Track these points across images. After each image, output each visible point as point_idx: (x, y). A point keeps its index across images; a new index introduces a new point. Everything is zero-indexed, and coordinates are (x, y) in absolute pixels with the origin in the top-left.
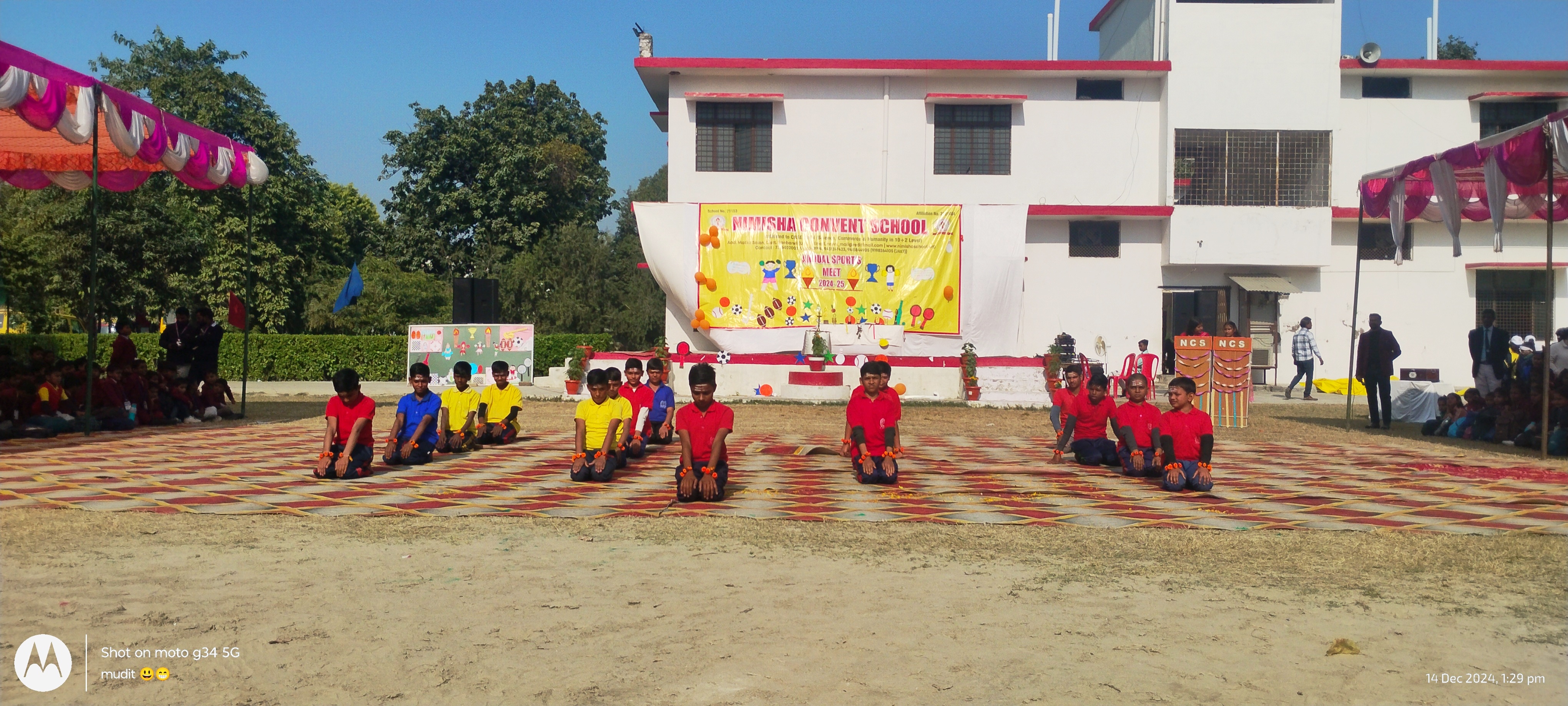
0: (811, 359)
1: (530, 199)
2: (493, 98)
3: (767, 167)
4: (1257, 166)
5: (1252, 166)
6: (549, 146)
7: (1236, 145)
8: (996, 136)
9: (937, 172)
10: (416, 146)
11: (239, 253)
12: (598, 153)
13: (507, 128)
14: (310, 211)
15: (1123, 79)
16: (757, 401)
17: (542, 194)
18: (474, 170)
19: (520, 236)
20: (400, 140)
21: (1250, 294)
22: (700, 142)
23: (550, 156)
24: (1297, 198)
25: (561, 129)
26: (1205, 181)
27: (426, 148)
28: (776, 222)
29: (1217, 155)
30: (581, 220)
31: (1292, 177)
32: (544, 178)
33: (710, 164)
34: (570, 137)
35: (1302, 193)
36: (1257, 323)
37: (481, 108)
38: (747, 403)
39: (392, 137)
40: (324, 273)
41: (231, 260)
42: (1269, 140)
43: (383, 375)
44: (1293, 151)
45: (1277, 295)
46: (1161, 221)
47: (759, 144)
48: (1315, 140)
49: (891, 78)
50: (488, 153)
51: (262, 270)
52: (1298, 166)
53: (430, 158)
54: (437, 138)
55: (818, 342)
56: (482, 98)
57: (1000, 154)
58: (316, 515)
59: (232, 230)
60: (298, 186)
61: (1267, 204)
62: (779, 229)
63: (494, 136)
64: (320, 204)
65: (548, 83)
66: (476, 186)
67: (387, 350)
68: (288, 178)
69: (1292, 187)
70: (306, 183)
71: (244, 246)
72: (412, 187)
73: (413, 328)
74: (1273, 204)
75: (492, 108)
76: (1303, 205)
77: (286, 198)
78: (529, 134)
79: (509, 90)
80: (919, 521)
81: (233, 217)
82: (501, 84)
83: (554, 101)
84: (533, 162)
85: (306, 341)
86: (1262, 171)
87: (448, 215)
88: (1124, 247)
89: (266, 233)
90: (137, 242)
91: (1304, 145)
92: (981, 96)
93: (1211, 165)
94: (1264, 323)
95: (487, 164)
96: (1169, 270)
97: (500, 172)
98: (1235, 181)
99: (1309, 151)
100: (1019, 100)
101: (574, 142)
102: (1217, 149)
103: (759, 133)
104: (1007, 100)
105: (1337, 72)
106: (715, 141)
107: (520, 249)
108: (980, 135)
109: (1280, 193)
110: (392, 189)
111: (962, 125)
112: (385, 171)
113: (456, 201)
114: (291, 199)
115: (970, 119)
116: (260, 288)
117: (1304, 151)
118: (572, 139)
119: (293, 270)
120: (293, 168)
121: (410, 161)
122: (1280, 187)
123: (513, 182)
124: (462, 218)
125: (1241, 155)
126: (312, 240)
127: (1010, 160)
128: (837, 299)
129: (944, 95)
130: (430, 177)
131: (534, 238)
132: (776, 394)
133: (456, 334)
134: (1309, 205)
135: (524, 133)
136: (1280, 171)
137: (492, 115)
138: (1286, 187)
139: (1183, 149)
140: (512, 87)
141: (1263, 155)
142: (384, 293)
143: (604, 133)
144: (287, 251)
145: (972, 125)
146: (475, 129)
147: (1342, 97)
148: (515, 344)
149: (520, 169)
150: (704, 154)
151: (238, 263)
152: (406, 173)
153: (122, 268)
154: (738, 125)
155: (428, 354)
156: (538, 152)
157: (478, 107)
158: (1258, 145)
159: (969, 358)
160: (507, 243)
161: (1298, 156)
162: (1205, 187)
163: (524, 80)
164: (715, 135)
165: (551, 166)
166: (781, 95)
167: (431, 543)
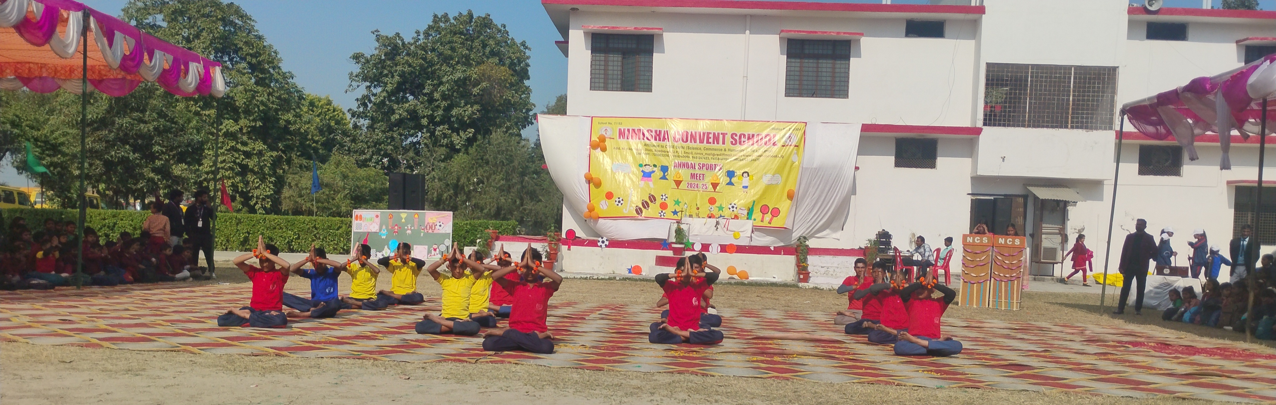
0: (674, 246)
1: (468, 111)
2: (439, 27)
3: (648, 88)
4: (1054, 95)
5: (1050, 95)
6: (482, 67)
7: (1037, 77)
8: (837, 66)
9: (787, 95)
10: (375, 65)
11: (234, 149)
12: (522, 74)
13: (449, 52)
14: (290, 116)
15: (945, 21)
16: (627, 278)
17: (476, 107)
18: (421, 86)
19: (458, 140)
20: (363, 60)
21: (1044, 201)
22: (593, 67)
23: (483, 75)
24: (1087, 122)
25: (493, 54)
26: (1010, 107)
27: (384, 67)
28: (653, 134)
29: (1021, 85)
30: (508, 128)
31: (1083, 105)
32: (478, 94)
33: (602, 85)
34: (500, 60)
35: (1092, 118)
36: (1048, 225)
37: (429, 35)
38: (620, 279)
39: (357, 57)
40: (301, 167)
41: (227, 154)
42: (1065, 73)
43: (335, 249)
44: (1085, 83)
45: (1066, 203)
46: (972, 139)
47: (642, 69)
48: (1104, 74)
49: (752, 16)
50: (433, 72)
51: (251, 163)
52: (1089, 96)
53: (386, 76)
54: (392, 59)
55: (679, 232)
56: (430, 27)
57: (840, 81)
58: (208, 353)
59: (228, 130)
60: (280, 96)
61: (1061, 127)
62: (656, 139)
63: (439, 58)
64: (298, 110)
65: (484, 16)
66: (423, 99)
67: (338, 229)
68: (273, 89)
69: (1083, 114)
70: (287, 94)
71: (237, 143)
72: (373, 99)
73: (356, 212)
74: (1066, 127)
75: (438, 36)
76: (1092, 129)
77: (271, 105)
78: (467, 57)
79: (452, 21)
80: (680, 372)
81: (228, 119)
82: (446, 16)
83: (489, 31)
84: (470, 80)
85: (274, 220)
86: (1058, 99)
87: (400, 123)
88: (940, 161)
89: (254, 133)
90: (148, 138)
91: (1094, 79)
92: (826, 32)
93: (1015, 94)
94: (1053, 226)
95: (432, 81)
96: (977, 180)
97: (442, 88)
98: (1035, 108)
99: (1099, 83)
100: (857, 37)
101: (504, 65)
102: (1021, 81)
103: (643, 59)
104: (847, 37)
105: (1125, 17)
106: (606, 65)
107: (458, 151)
108: (824, 65)
109: (1072, 118)
110: (357, 100)
111: (809, 56)
112: (351, 85)
113: (407, 111)
114: (274, 106)
115: (816, 52)
116: (250, 177)
117: (1094, 83)
118: (501, 62)
119: (277, 163)
120: (277, 81)
121: (370, 78)
122: (1073, 113)
123: (453, 96)
124: (411, 124)
125: (1041, 86)
126: (292, 140)
127: (848, 87)
128: (701, 197)
129: (795, 31)
130: (387, 91)
131: (470, 141)
132: (645, 273)
133: (391, 218)
134: (1096, 129)
135: (463, 56)
136: (1073, 100)
137: (437, 41)
138: (1078, 114)
139: (993, 80)
140: (455, 18)
141: (1059, 86)
142: (341, 184)
143: (528, 58)
144: (272, 148)
145: (817, 57)
146: (423, 52)
147: (1128, 39)
148: (438, 227)
149: (459, 86)
150: (597, 76)
151: (233, 156)
152: (368, 87)
153: (136, 158)
154: (625, 53)
155: (368, 233)
156: (474, 72)
157: (427, 34)
158: (1055, 77)
159: (802, 248)
160: (447, 146)
161: (1089, 87)
162: (1010, 112)
163: (465, 13)
164: (606, 61)
165: (484, 84)
166: (661, 29)
167: (279, 376)
